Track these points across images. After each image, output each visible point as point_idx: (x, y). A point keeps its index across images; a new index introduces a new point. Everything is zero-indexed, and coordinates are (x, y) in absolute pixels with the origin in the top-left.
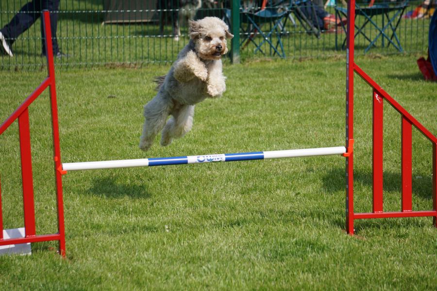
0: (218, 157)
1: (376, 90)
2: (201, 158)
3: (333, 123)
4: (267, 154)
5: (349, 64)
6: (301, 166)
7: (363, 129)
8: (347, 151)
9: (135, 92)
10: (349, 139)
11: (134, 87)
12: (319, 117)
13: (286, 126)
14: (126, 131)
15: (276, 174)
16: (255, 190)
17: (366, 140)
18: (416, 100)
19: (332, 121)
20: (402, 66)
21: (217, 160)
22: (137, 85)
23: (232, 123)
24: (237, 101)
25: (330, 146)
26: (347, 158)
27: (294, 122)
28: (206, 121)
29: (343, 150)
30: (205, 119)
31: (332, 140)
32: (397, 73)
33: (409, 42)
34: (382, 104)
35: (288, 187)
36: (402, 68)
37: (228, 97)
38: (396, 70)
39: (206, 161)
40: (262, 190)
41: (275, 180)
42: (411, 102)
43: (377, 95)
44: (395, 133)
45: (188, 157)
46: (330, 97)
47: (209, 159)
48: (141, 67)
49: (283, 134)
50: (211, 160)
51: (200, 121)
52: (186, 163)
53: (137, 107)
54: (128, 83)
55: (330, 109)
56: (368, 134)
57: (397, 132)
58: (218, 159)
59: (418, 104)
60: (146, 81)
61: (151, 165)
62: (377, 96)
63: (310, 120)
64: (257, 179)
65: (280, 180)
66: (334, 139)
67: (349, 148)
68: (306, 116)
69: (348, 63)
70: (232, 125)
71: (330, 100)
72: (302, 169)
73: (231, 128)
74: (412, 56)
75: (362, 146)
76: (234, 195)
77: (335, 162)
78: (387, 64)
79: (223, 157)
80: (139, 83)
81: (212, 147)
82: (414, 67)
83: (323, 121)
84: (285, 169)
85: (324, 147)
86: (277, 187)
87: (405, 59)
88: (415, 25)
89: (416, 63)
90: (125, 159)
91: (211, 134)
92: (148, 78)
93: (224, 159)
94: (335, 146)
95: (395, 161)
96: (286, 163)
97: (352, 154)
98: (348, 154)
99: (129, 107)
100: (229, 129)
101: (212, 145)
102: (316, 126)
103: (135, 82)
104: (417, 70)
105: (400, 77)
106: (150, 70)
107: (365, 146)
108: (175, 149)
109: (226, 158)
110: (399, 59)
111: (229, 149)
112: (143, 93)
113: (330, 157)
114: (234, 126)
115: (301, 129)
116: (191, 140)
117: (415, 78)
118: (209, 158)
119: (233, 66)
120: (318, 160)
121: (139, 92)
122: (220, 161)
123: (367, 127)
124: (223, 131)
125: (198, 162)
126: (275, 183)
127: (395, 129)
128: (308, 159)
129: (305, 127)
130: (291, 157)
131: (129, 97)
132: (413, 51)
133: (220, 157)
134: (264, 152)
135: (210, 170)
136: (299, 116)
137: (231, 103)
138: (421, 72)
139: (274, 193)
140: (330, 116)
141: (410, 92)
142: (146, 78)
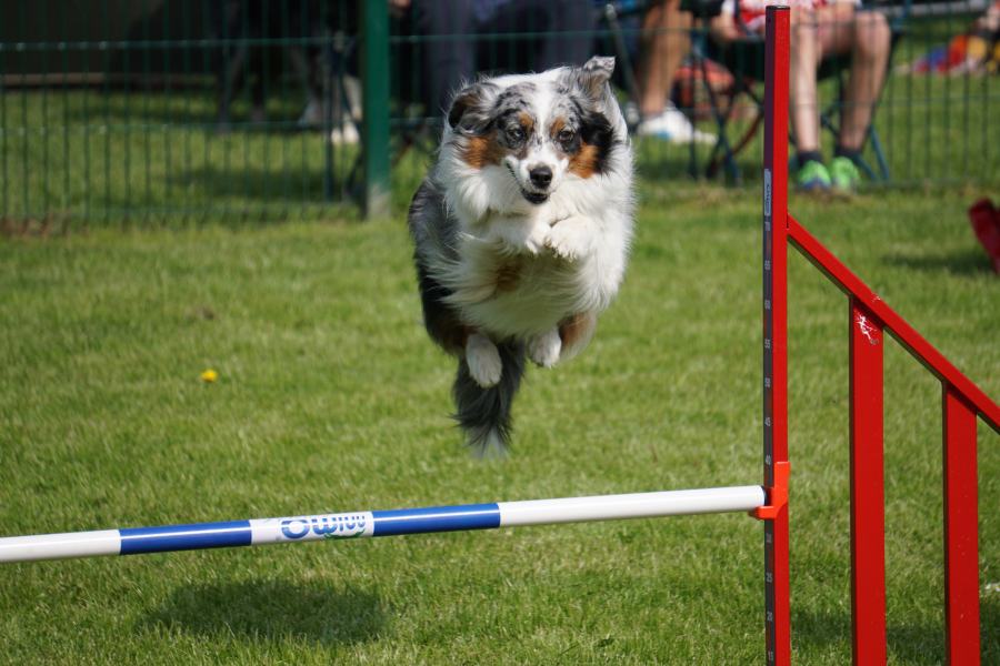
0: (351, 522)
1: (860, 303)
2: (296, 526)
3: (706, 410)
4: (510, 512)
5: (771, 219)
6: (610, 551)
7: (805, 430)
8: (768, 501)
9: (49, 314)
10: (773, 462)
11: (45, 296)
12: (660, 394)
13: (553, 423)
14: (25, 440)
15: (529, 577)
16: (465, 629)
17: (817, 468)
18: (971, 337)
19: (702, 406)
20: (920, 227)
21: (346, 532)
22: (54, 291)
23: (378, 410)
24: (389, 340)
25: (702, 486)
26: (770, 525)
27: (577, 407)
28: (289, 408)
29: (753, 495)
30: (288, 401)
31: (705, 467)
32: (907, 249)
33: (937, 150)
34: (879, 347)
35: (571, 620)
36: (919, 235)
37: (360, 328)
38: (901, 239)
39: (311, 534)
40: (486, 630)
41: (527, 596)
42: (954, 344)
43: (864, 319)
44: (910, 443)
45: (251, 521)
46: (690, 328)
47: (321, 528)
48: (64, 232)
49: (546, 447)
50: (327, 531)
51: (269, 408)
52: (245, 540)
53: (56, 364)
54: (23, 283)
55: (696, 366)
56: (820, 447)
57: (914, 440)
58: (351, 527)
59: (979, 349)
60: (80, 276)
61: (128, 549)
62: (862, 321)
63: (630, 401)
64: (470, 594)
65: (545, 598)
66: (711, 464)
67: (775, 489)
68: (615, 388)
69: (768, 214)
70: (376, 420)
71: (693, 338)
72: (612, 560)
73: (374, 429)
74: (950, 197)
75: (803, 486)
76: (395, 648)
77: (719, 538)
78: (869, 222)
79: (367, 521)
80: (61, 283)
81: (314, 491)
82: (957, 231)
83: (674, 404)
84: (559, 563)
85: (679, 488)
86: (537, 621)
87: (929, 204)
88: (957, 94)
89: (965, 219)
90: (25, 534)
91: (311, 450)
92: (87, 266)
93: (370, 527)
94: (718, 484)
95: (915, 533)
96: (560, 543)
97: (784, 509)
98: (772, 511)
99: (31, 362)
100: (367, 433)
101: (313, 486)
102: (651, 422)
103: (45, 282)
104: (969, 241)
105: (915, 264)
106: (93, 240)
107: (815, 487)
108: (193, 502)
109: (377, 526)
110: (910, 205)
111: (372, 497)
112: (76, 318)
113: (701, 522)
114: (382, 422)
115: (603, 432)
116: (243, 469)
117: (962, 265)
118: (321, 525)
119: (369, 227)
120: (666, 529)
121: (60, 314)
122: (357, 535)
123: (815, 425)
124: (348, 438)
125: (284, 537)
126: (528, 608)
127: (907, 432)
128: (633, 530)
129: (615, 424)
130: (577, 522)
131: (27, 329)
132: (952, 176)
133: (356, 521)
134: (500, 504)
135: (312, 566)
136: (595, 392)
137: (368, 347)
138: (980, 248)
139: (525, 642)
140: (694, 389)
141: (950, 312)
142: (82, 268)
